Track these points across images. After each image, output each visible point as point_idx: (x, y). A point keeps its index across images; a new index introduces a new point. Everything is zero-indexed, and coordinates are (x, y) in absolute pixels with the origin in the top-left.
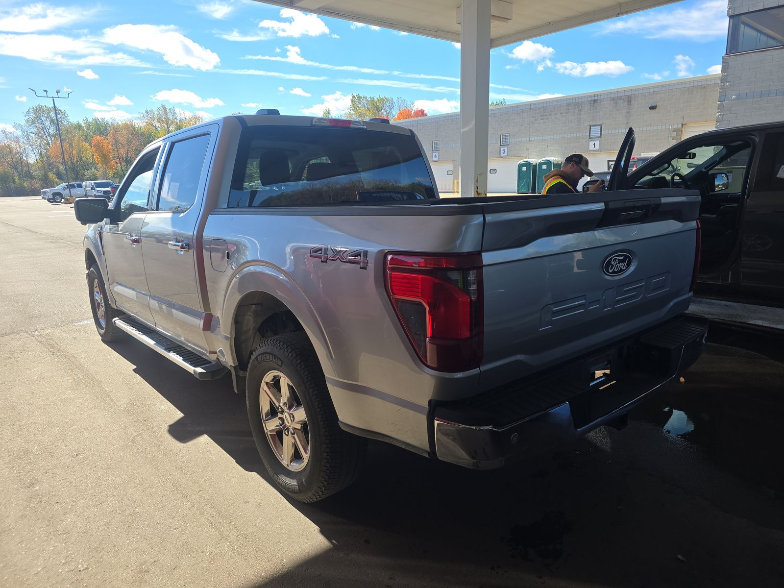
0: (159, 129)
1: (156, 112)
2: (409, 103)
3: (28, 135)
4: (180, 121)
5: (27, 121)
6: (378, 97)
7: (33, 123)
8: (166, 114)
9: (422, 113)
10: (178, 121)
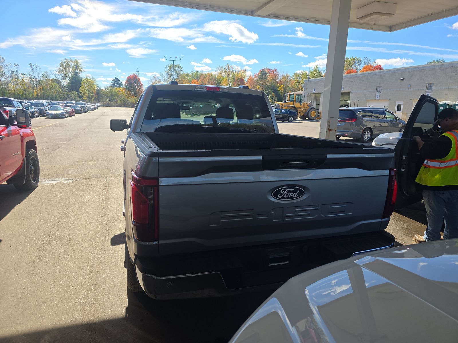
0: (224, 77)
1: (224, 68)
2: (372, 61)
3: (165, 79)
4: (236, 72)
5: (165, 72)
6: (351, 58)
7: (168, 72)
8: (229, 69)
9: (379, 67)
10: (234, 72)
